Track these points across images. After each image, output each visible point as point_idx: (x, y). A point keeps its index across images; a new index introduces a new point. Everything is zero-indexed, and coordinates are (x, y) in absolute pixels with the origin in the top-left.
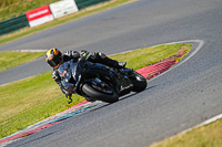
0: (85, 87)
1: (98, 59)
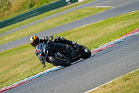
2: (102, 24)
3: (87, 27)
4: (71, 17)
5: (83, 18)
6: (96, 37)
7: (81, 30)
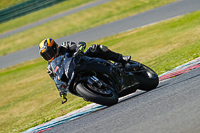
0: (79, 87)
2: (181, 23)
3: (150, 29)
4: (118, 8)
5: (142, 11)
6: (169, 48)
7: (139, 34)
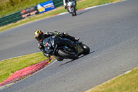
1: (64, 36)
